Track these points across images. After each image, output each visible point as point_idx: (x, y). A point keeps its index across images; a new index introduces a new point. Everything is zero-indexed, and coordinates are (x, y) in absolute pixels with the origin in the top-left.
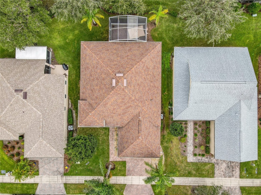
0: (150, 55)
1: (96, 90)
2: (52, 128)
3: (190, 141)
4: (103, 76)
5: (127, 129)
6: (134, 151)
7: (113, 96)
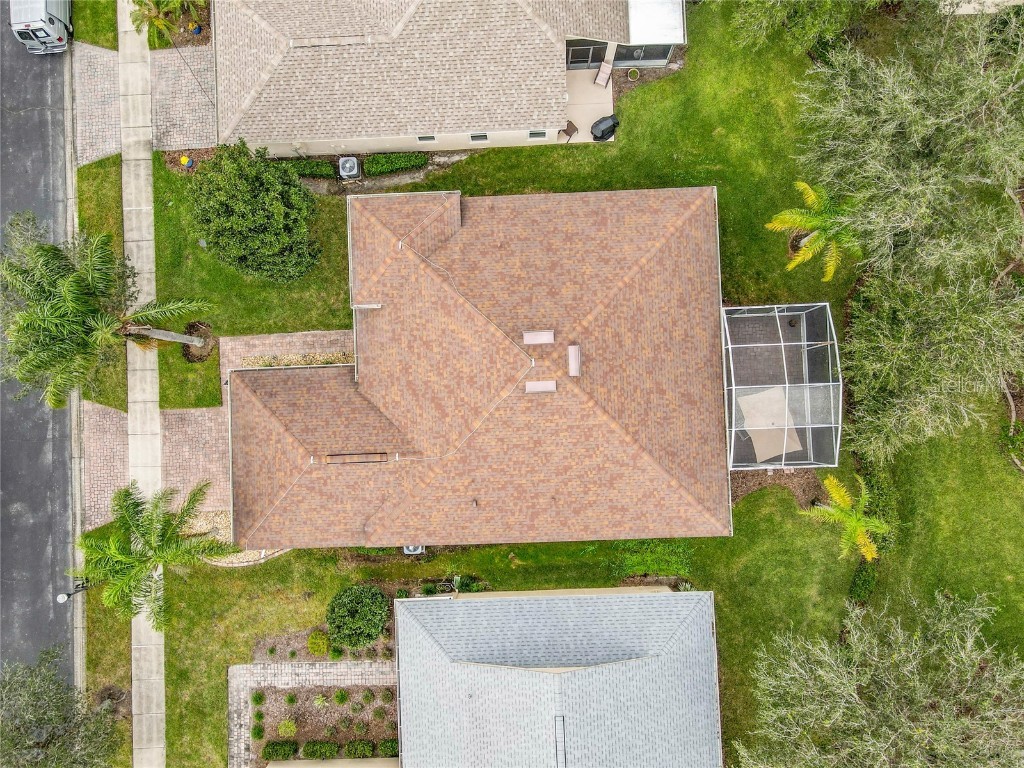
0: (669, 486)
1: (507, 264)
2: (336, 88)
3: (317, 674)
4: (567, 292)
5: (349, 402)
6: (257, 440)
7: (480, 336)
